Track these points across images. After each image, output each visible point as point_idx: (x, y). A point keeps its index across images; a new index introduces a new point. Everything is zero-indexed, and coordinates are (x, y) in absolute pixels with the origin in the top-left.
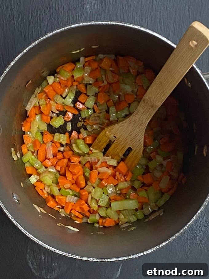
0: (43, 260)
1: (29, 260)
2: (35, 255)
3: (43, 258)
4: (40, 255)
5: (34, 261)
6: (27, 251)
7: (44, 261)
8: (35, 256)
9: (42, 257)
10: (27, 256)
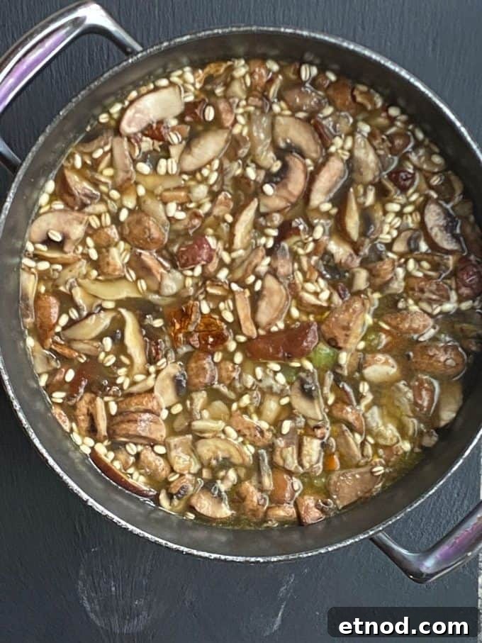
0: (114, 594)
1: (83, 593)
2: (96, 581)
3: (113, 589)
4: (107, 583)
5: (93, 595)
6: (77, 573)
7: (116, 595)
8: (97, 585)
9: (111, 587)
10: (78, 584)
